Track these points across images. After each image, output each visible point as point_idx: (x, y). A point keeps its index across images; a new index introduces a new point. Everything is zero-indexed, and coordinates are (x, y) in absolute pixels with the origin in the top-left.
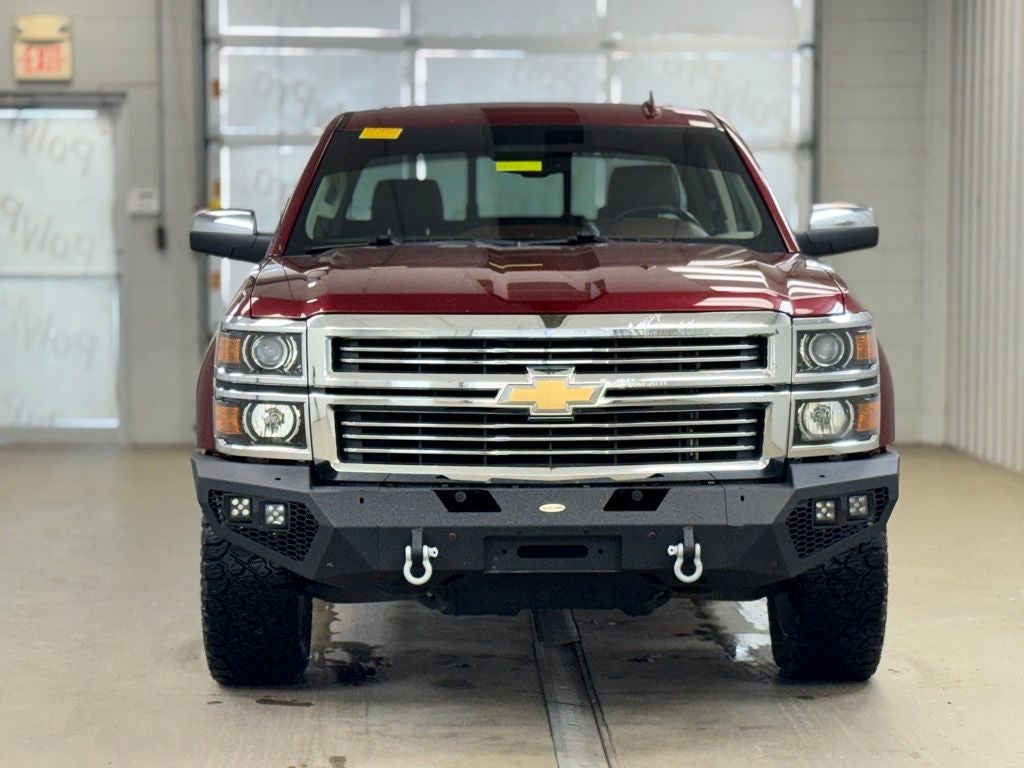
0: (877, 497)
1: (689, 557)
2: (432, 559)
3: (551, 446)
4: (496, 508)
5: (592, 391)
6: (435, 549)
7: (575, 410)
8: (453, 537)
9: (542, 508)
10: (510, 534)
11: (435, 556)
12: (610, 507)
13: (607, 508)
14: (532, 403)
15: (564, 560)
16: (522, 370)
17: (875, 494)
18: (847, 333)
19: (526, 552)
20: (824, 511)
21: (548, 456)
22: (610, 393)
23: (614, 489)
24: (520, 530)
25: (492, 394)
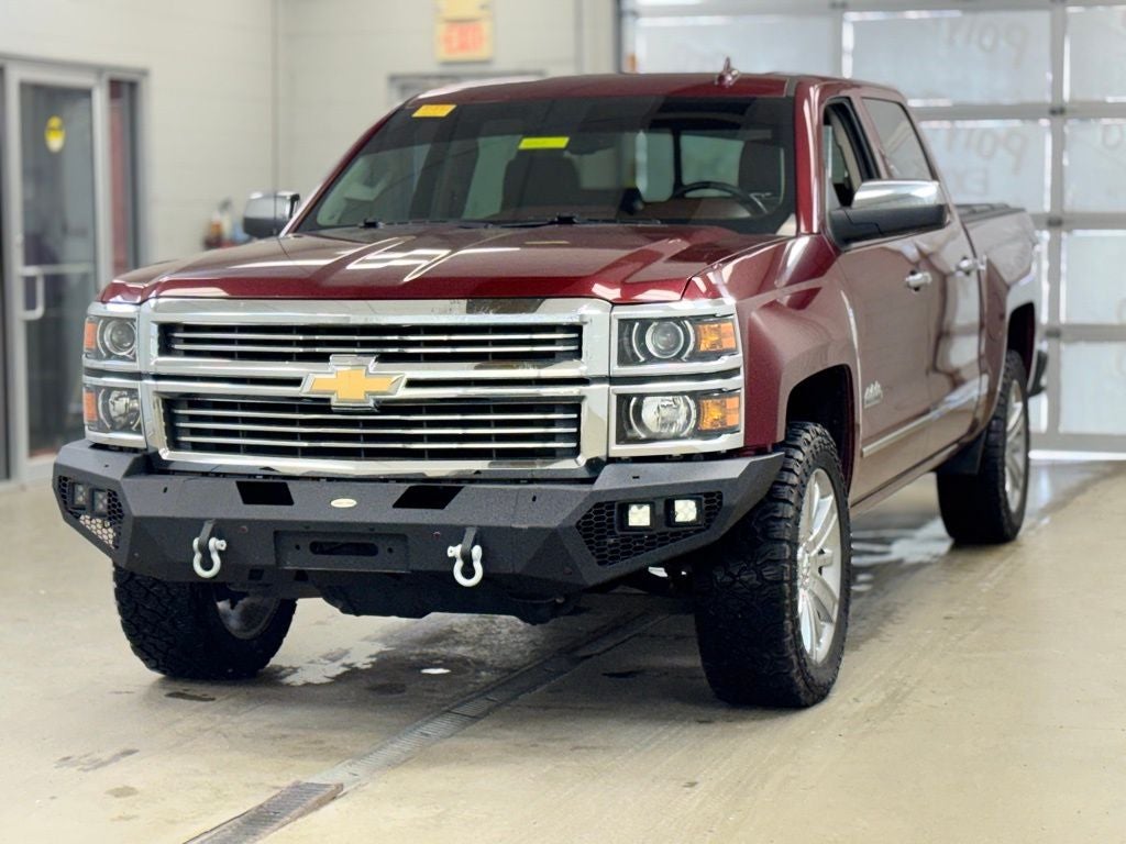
0: (706, 502)
1: (467, 559)
2: (220, 553)
3: (362, 438)
4: (289, 501)
5: (394, 381)
6: (223, 542)
7: (377, 401)
8: (244, 530)
9: (334, 503)
10: (296, 529)
11: (223, 548)
12: (400, 504)
13: (398, 505)
14: (333, 393)
15: (354, 557)
16: (324, 358)
17: (704, 499)
18: (686, 322)
19: (316, 548)
20: (639, 516)
21: (359, 449)
22: (412, 384)
23: (408, 485)
24: (307, 524)
25: (296, 382)
